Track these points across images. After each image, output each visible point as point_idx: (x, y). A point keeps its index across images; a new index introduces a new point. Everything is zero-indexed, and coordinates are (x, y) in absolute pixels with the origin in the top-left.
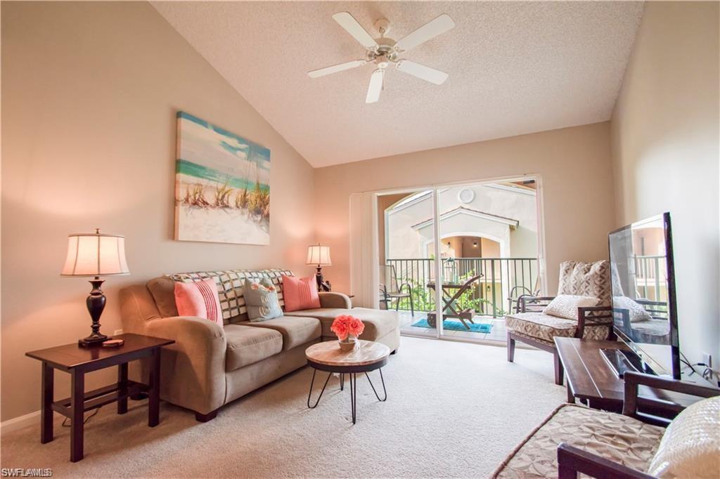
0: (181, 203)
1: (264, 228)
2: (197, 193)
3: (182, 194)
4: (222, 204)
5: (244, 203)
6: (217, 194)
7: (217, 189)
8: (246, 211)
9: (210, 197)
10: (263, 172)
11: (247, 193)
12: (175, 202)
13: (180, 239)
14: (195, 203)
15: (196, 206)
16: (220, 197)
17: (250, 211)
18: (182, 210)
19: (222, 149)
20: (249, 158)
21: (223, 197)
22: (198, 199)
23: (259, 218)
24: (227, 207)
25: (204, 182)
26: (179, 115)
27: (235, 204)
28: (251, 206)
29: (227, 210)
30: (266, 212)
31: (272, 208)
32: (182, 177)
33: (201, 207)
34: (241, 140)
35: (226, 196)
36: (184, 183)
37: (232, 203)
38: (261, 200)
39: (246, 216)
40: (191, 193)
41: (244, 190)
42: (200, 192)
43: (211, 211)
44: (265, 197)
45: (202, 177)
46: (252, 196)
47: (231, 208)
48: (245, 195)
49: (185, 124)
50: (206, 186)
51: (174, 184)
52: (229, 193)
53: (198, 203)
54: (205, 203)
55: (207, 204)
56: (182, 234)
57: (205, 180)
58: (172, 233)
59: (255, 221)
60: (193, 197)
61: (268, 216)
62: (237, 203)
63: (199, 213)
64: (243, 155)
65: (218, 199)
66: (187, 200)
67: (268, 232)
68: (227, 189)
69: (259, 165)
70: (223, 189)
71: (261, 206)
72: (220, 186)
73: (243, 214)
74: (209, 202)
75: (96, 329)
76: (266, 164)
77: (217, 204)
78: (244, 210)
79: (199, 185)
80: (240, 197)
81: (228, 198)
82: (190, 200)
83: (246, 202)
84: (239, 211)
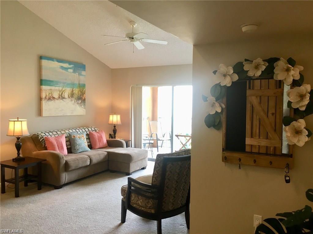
0: (43, 99)
1: (82, 106)
2: (50, 94)
3: (43, 95)
4: (61, 97)
5: (72, 95)
6: (59, 93)
7: (59, 90)
8: (73, 99)
9: (56, 95)
10: (82, 78)
11: (74, 90)
12: (40, 99)
13: (43, 116)
14: (49, 99)
15: (50, 100)
16: (61, 94)
17: (75, 99)
18: (44, 102)
19: (61, 70)
20: (74, 72)
21: (62, 93)
22: (51, 97)
24: (64, 98)
25: (53, 88)
26: (41, 58)
27: (68, 96)
28: (76, 96)
29: (64, 100)
30: (83, 98)
31: (87, 96)
32: (44, 87)
33: (52, 100)
34: (70, 63)
36: (45, 90)
37: (66, 95)
38: (81, 92)
39: (73, 102)
40: (47, 94)
41: (72, 89)
42: (51, 93)
43: (56, 101)
44: (83, 90)
45: (52, 86)
46: (76, 91)
47: (66, 99)
48: (73, 91)
49: (44, 62)
50: (54, 90)
51: (40, 91)
52: (65, 91)
53: (51, 98)
54: (54, 98)
55: (55, 98)
56: (44, 114)
57: (53, 87)
58: (40, 113)
59: (78, 103)
60: (48, 96)
61: (85, 100)
62: (69, 96)
63: (51, 103)
64: (71, 70)
65: (59, 95)
66: (46, 98)
67: (85, 108)
68: (64, 89)
69: (80, 74)
70: (62, 90)
71: (81, 95)
72: (61, 88)
73: (72, 101)
74: (55, 97)
75: (18, 154)
76: (83, 73)
77: (59, 98)
78: (72, 99)
79: (51, 90)
80: (70, 92)
81: (64, 93)
82: (47, 98)
83: (73, 94)
84: (70, 100)
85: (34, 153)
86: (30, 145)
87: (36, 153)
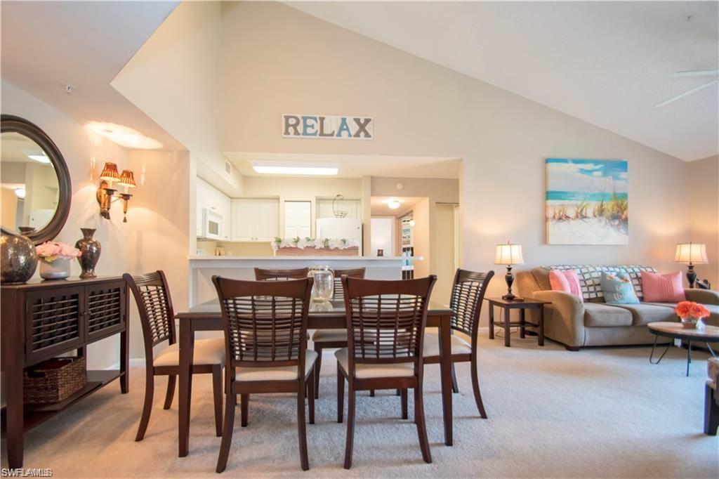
0: (550, 220)
1: (622, 230)
2: (561, 211)
3: (550, 214)
4: (581, 216)
5: (601, 212)
6: (576, 209)
7: (577, 205)
8: (603, 219)
9: (571, 213)
10: (620, 184)
11: (604, 204)
12: (546, 219)
13: (550, 243)
14: (560, 218)
15: (561, 220)
16: (579, 211)
17: (607, 218)
18: (551, 224)
19: (580, 175)
20: (605, 175)
21: (582, 210)
22: (562, 216)
23: (617, 222)
24: (585, 217)
25: (566, 202)
26: (547, 161)
27: (592, 214)
28: (608, 214)
29: (585, 219)
30: (624, 217)
31: (630, 213)
32: (550, 202)
33: (565, 220)
34: (596, 162)
35: (584, 210)
36: (552, 206)
37: (589, 213)
38: (618, 206)
39: (603, 223)
40: (557, 212)
41: (600, 202)
42: (564, 210)
43: (572, 222)
44: (622, 204)
46: (609, 205)
47: (589, 218)
48: (602, 206)
49: (551, 166)
50: (568, 205)
51: (546, 207)
52: (587, 207)
53: (563, 218)
54: (567, 217)
55: (569, 217)
56: (551, 240)
58: (545, 240)
59: (612, 226)
60: (558, 215)
61: (626, 220)
62: (594, 213)
63: (563, 225)
64: (599, 173)
65: (577, 213)
66: (554, 217)
67: (627, 234)
68: (585, 204)
69: (616, 178)
70: (581, 205)
71: (618, 212)
72: (579, 203)
73: (600, 221)
74: (570, 216)
75: (510, 291)
76: (623, 175)
77: (577, 217)
78: (601, 218)
79: (562, 205)
80: (597, 208)
81: (586, 210)
82: (557, 217)
83: (603, 211)
84: (596, 219)
85: (535, 293)
86: (529, 282)
87: (537, 294)
